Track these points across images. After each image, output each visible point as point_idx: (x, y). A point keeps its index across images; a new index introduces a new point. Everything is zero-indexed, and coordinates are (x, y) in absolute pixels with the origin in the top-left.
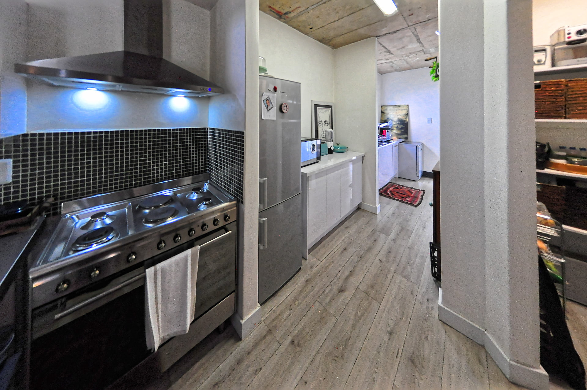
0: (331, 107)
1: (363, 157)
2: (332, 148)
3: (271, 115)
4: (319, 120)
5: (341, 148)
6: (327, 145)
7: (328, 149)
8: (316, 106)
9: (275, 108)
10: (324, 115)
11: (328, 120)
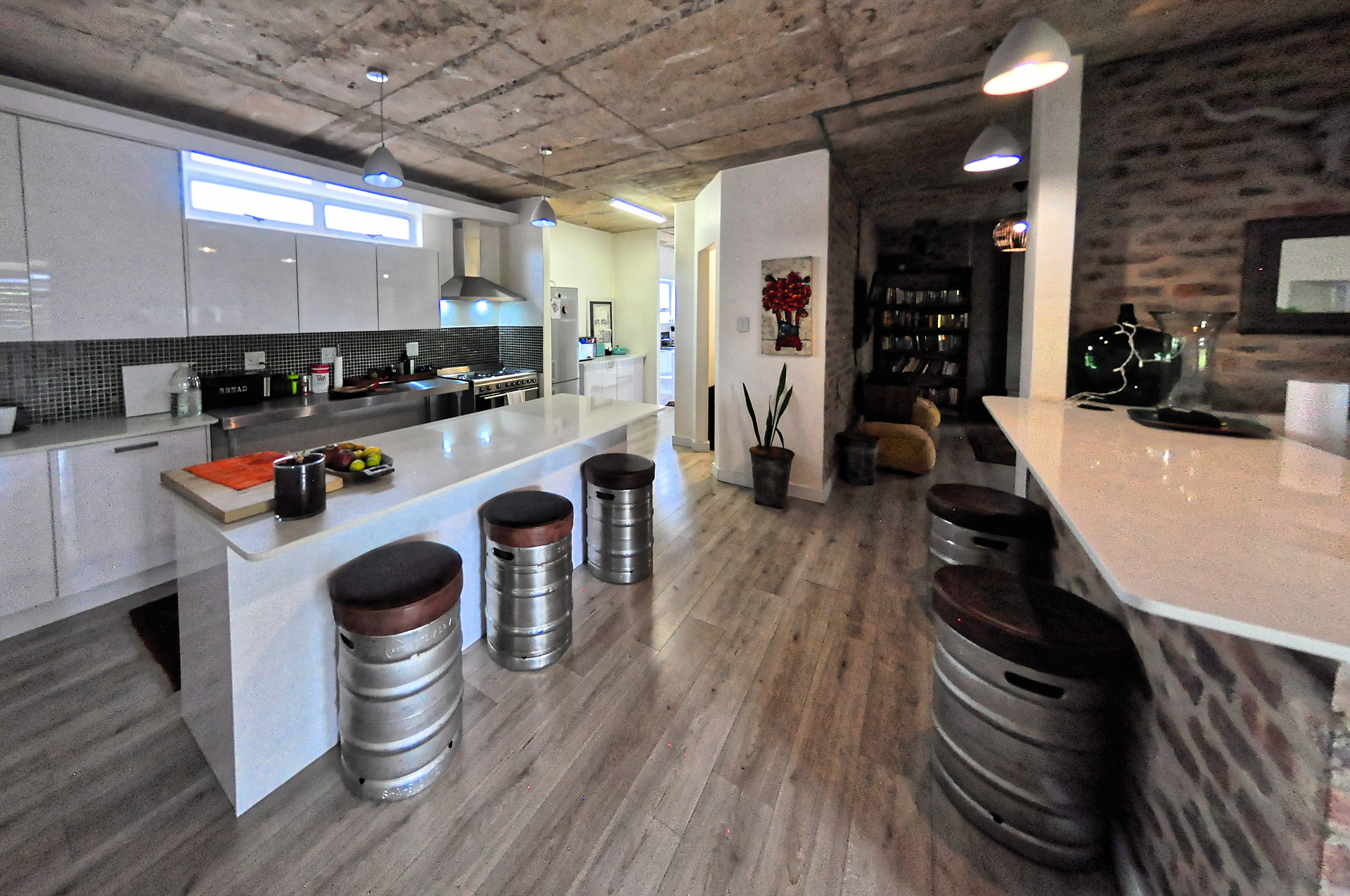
0: (610, 303)
1: (645, 358)
2: (610, 350)
3: (558, 315)
4: (595, 319)
5: (621, 350)
6: (604, 346)
7: (606, 350)
8: (592, 303)
9: (559, 310)
10: (601, 313)
11: (606, 319)
